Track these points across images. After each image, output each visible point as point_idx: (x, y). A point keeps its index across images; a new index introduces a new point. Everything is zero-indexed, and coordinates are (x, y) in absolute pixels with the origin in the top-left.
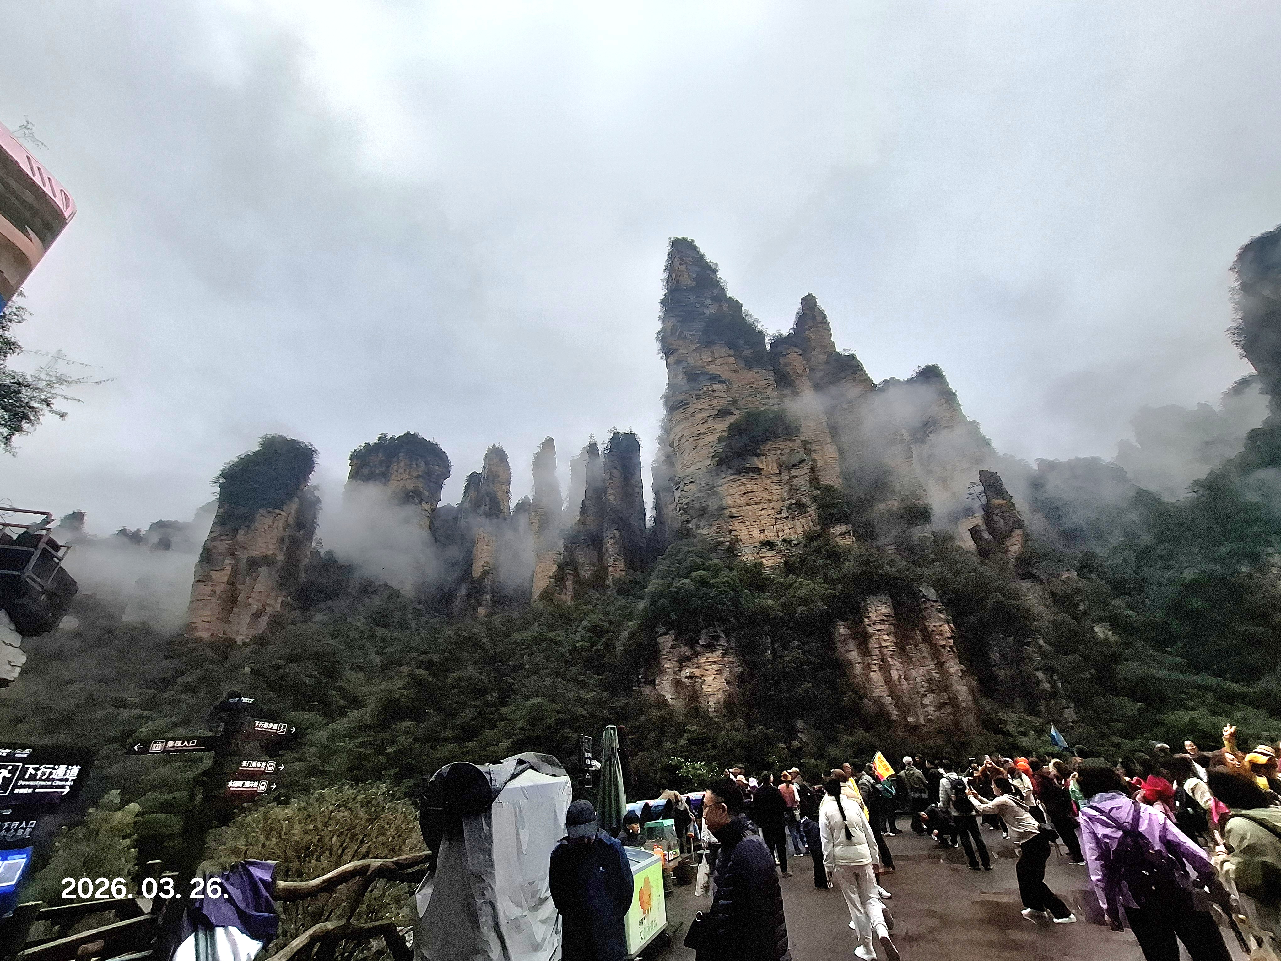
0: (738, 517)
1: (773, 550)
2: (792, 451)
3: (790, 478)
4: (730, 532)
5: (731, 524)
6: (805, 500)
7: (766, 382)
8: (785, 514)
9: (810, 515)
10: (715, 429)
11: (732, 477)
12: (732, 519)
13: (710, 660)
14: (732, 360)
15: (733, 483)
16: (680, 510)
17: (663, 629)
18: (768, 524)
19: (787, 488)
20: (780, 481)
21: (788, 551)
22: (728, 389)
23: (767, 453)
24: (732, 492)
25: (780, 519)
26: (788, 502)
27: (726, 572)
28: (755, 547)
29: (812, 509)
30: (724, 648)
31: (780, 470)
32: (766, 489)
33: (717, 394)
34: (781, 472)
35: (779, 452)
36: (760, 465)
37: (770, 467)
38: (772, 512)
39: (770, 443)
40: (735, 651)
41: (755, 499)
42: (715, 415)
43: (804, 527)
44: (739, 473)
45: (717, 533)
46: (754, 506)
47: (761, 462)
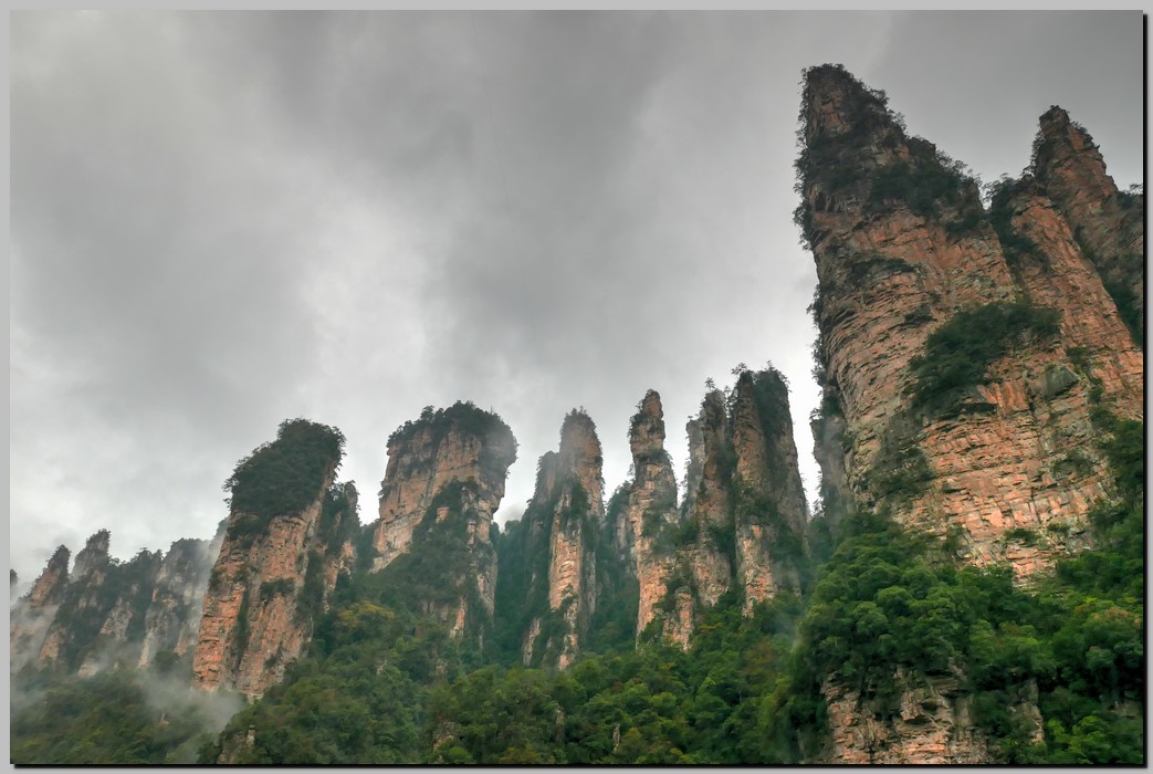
0: (959, 490)
1: (1031, 546)
2: (1051, 369)
3: (1053, 417)
4: (947, 517)
5: (948, 503)
6: (1087, 452)
7: (988, 260)
8: (1048, 480)
9: (1100, 479)
10: (904, 348)
11: (944, 423)
12: (947, 496)
14: (923, 233)
15: (944, 433)
16: (854, 486)
17: (835, 691)
18: (1017, 500)
19: (1048, 433)
20: (1034, 423)
21: (1062, 547)
22: (919, 281)
23: (1003, 377)
24: (943, 448)
26: (1054, 458)
27: (942, 587)
28: (996, 542)
29: (1102, 466)
30: (949, 727)
31: (1031, 405)
32: (1008, 439)
33: (902, 291)
34: (1032, 408)
35: (1025, 373)
36: (992, 400)
37: (1011, 401)
38: (1025, 477)
39: (1007, 360)
40: (973, 731)
41: (988, 457)
42: (902, 325)
43: (1089, 501)
44: (954, 414)
45: (923, 520)
46: (986, 470)
47: (994, 394)
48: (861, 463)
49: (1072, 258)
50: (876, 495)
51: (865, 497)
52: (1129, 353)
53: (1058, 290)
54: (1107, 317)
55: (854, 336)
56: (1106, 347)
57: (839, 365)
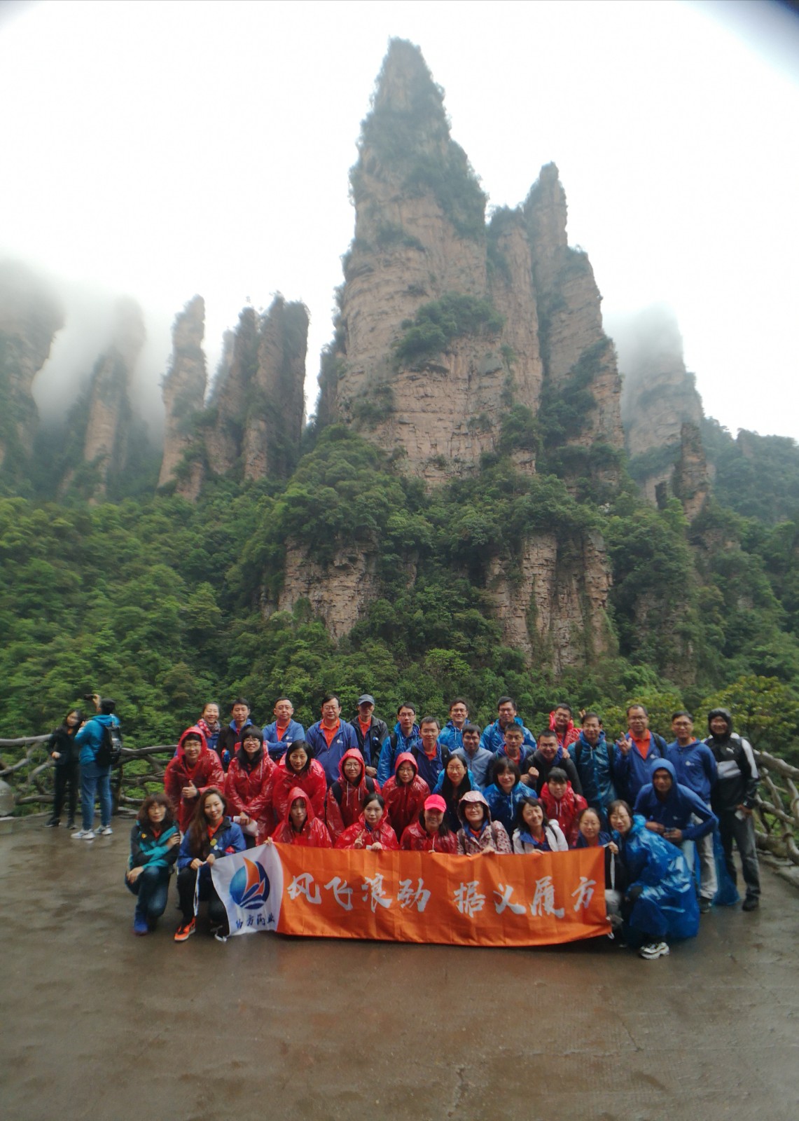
0: (409, 424)
1: (441, 470)
2: (489, 356)
3: (480, 388)
4: (396, 440)
5: (399, 431)
6: (492, 417)
7: (475, 261)
8: (464, 430)
9: (493, 437)
10: (401, 311)
11: (412, 374)
12: (401, 426)
13: (343, 584)
14: (439, 223)
15: (410, 382)
16: (341, 405)
17: (294, 544)
18: (442, 439)
19: (473, 399)
20: (468, 389)
21: (458, 474)
22: (425, 261)
23: (460, 352)
24: (407, 392)
25: (458, 435)
26: (471, 416)
29: (496, 430)
30: (361, 573)
31: (470, 377)
32: (449, 396)
33: (412, 265)
34: (470, 379)
35: (474, 353)
36: (447, 366)
37: (459, 371)
38: (451, 425)
39: (465, 340)
40: (375, 577)
41: (433, 405)
42: (404, 292)
43: (482, 449)
44: (420, 369)
45: (381, 439)
46: (430, 414)
47: (450, 362)
48: (349, 390)
49: (525, 282)
50: (354, 416)
51: (346, 415)
52: (535, 361)
53: (510, 303)
54: (531, 332)
55: (370, 290)
56: (524, 353)
57: (352, 309)
